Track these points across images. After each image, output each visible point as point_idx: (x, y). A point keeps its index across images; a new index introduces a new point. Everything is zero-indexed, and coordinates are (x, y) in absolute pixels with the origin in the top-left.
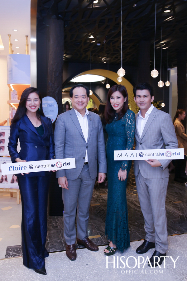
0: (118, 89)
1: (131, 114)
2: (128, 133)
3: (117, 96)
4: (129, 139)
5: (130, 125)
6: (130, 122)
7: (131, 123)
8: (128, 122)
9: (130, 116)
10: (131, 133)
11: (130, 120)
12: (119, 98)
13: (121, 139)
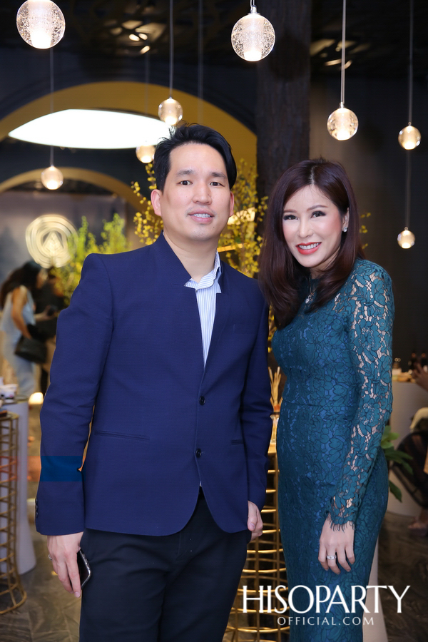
0: (312, 177)
1: (373, 278)
2: (364, 359)
3: (310, 205)
4: (367, 389)
5: (371, 326)
6: (370, 315)
7: (374, 319)
8: (362, 311)
9: (369, 286)
10: (374, 362)
11: (370, 304)
12: (320, 214)
13: (339, 389)
